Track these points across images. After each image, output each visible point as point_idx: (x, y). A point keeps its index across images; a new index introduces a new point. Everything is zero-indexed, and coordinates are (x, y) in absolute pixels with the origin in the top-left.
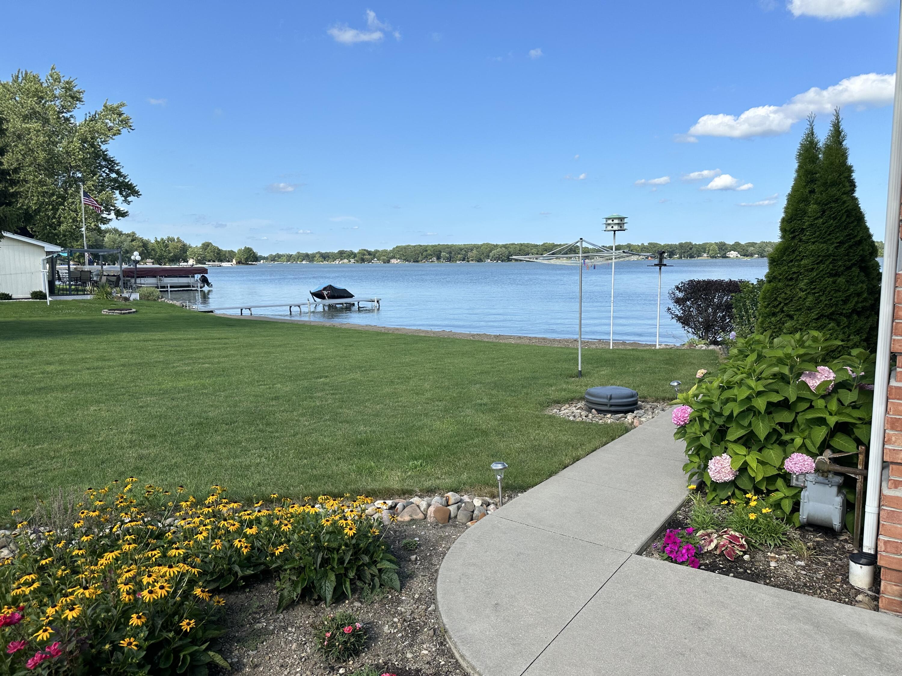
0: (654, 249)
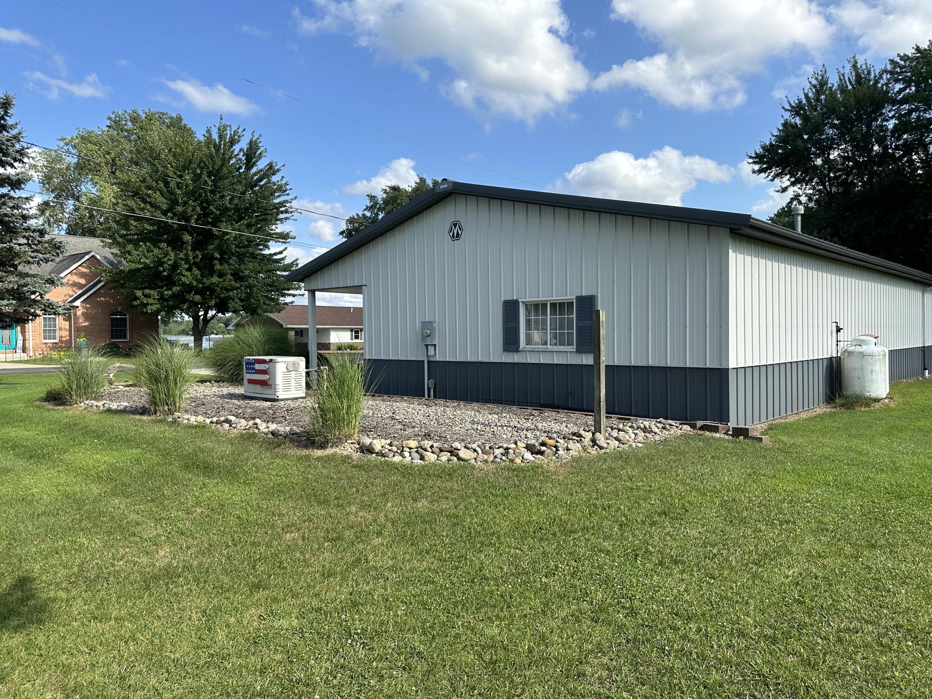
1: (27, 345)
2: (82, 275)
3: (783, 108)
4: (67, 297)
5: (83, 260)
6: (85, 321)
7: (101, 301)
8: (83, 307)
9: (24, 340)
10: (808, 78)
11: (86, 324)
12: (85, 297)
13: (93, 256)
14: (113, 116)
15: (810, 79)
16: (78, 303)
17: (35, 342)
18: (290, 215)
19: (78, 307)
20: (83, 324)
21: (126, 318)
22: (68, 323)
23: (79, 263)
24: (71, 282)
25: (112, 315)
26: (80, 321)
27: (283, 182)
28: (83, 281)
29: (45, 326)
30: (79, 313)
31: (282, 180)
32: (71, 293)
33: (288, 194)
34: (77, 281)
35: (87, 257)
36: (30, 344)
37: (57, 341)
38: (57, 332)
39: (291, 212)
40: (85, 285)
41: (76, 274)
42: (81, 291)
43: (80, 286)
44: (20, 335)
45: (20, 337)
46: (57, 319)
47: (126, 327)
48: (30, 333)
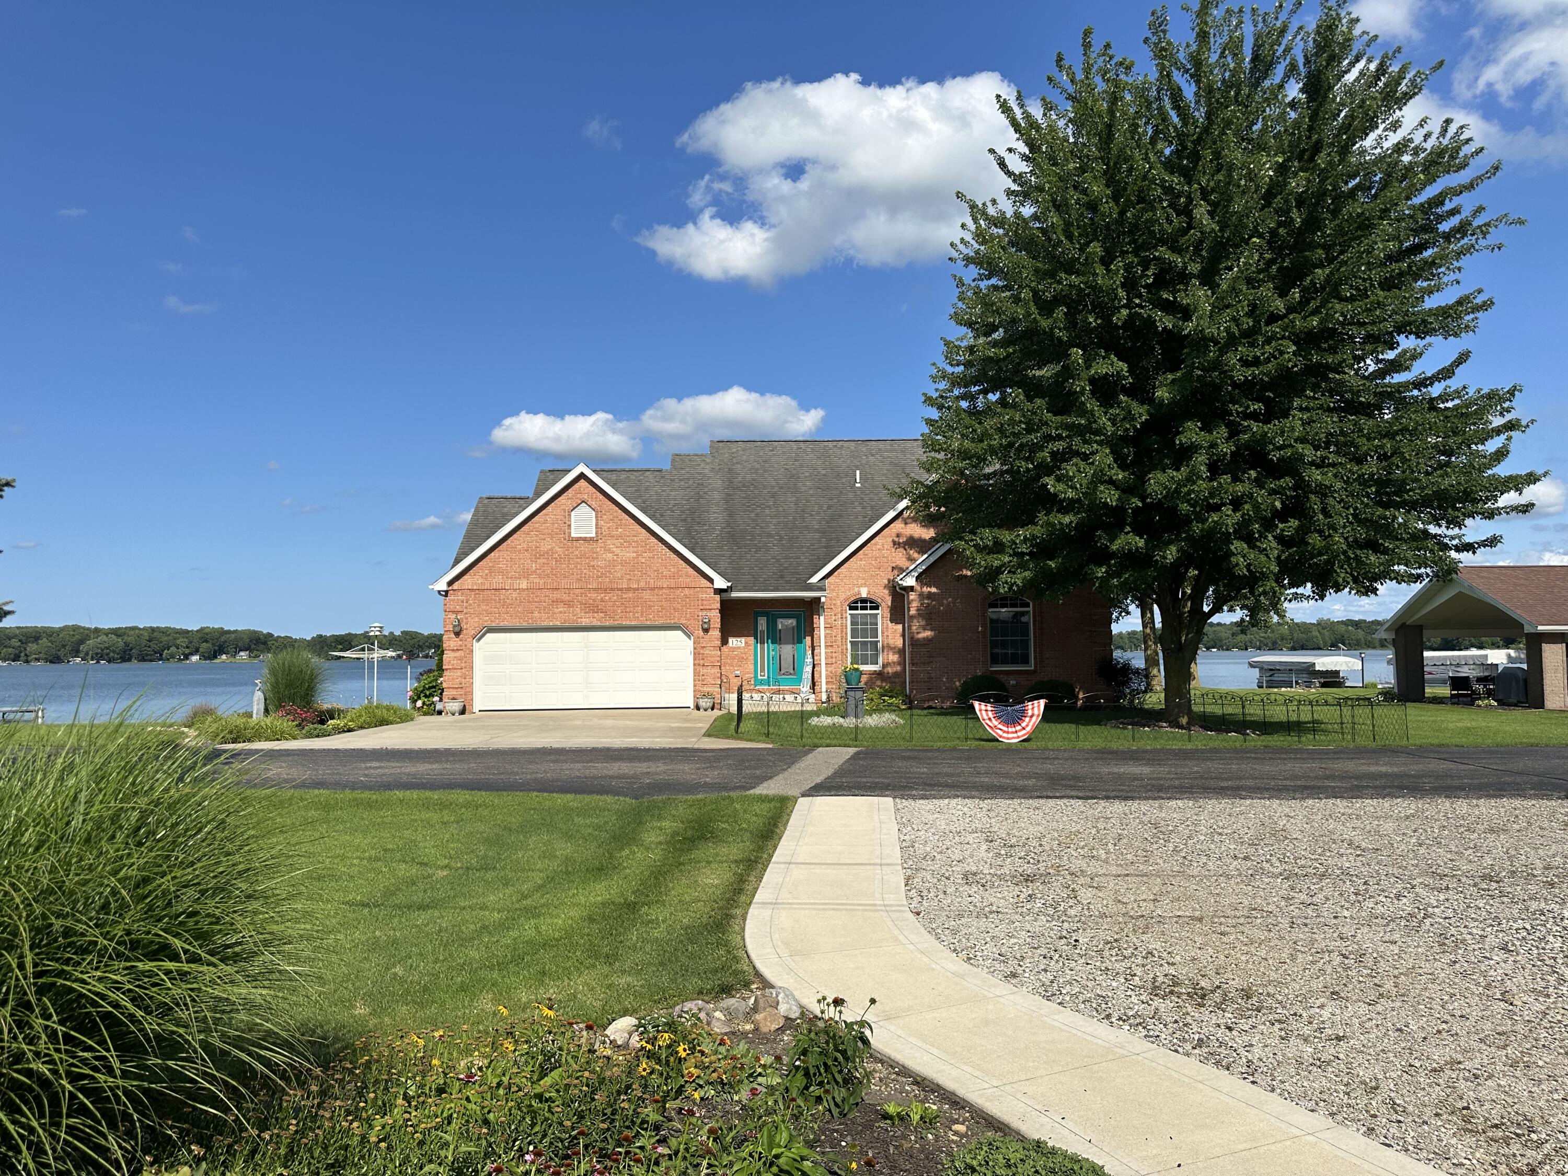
0: (412, 642)
1: (816, 676)
4: (897, 571)
9: (814, 666)
16: (911, 582)
17: (831, 669)
20: (926, 633)
21: (1024, 615)
22: (900, 627)
24: (902, 540)
25: (992, 605)
26: (919, 623)
28: (932, 534)
29: (854, 633)
30: (915, 604)
32: (904, 561)
34: (917, 534)
36: (822, 675)
37: (878, 667)
38: (880, 647)
44: (808, 654)
45: (809, 660)
46: (879, 617)
47: (1027, 635)
48: (822, 651)
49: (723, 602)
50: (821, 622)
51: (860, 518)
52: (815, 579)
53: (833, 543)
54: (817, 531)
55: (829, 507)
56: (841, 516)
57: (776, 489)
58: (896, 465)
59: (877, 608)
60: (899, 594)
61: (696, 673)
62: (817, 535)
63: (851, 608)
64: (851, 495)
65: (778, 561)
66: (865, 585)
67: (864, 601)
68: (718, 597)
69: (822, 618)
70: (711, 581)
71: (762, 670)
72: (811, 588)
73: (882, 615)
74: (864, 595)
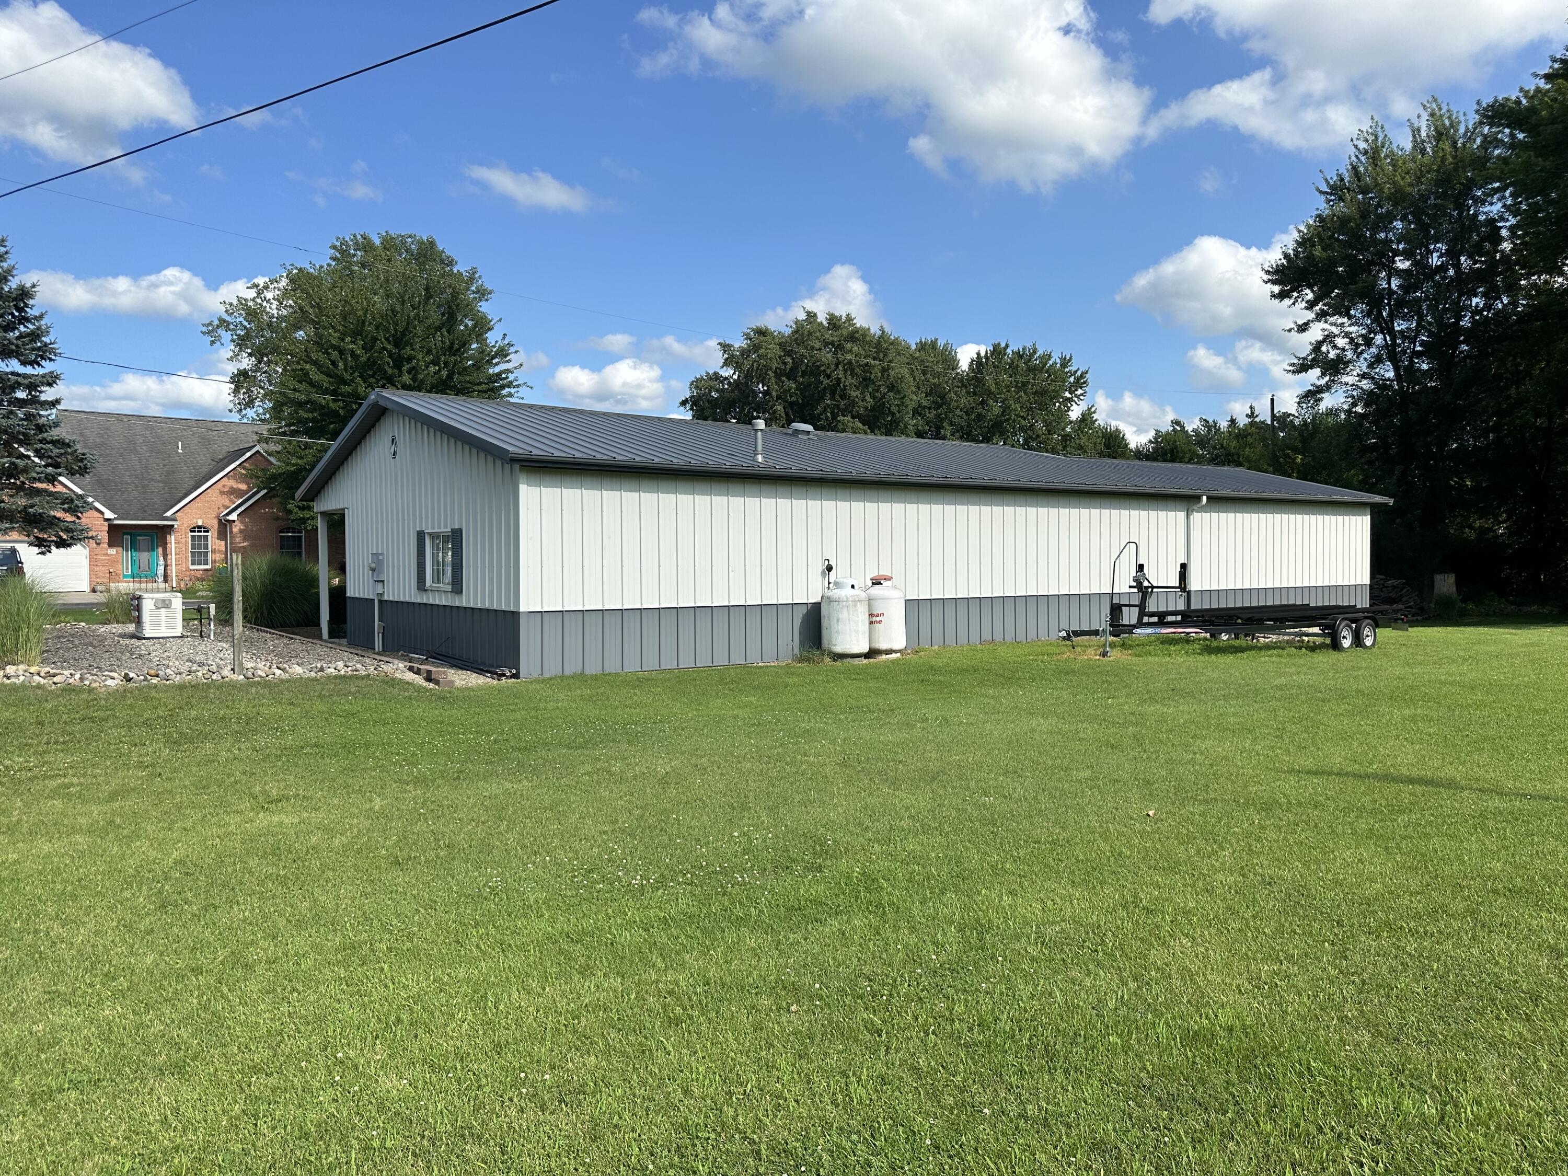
1: (169, 572)
2: (243, 478)
3: (1318, 190)
4: (222, 509)
5: (243, 459)
6: (244, 540)
7: (266, 513)
8: (241, 522)
9: (166, 566)
10: (1352, 140)
11: (245, 544)
12: (243, 508)
13: (258, 452)
14: (338, 244)
15: (1356, 142)
16: (233, 517)
17: (179, 567)
18: (516, 389)
19: (234, 521)
20: (242, 545)
21: (300, 537)
22: (223, 543)
23: (238, 463)
24: (227, 489)
25: (281, 532)
26: (237, 540)
27: (506, 342)
28: (243, 487)
29: (193, 547)
30: (235, 530)
31: (504, 339)
32: (227, 502)
33: (509, 361)
34: (235, 486)
35: (248, 454)
36: (173, 571)
37: (209, 567)
38: (210, 555)
39: (518, 386)
40: (247, 492)
41: (234, 478)
42: (241, 500)
43: (239, 493)
44: (161, 558)
45: (161, 562)
46: (209, 538)
47: (301, 548)
48: (173, 558)
49: (109, 525)
50: (172, 539)
51: (188, 475)
52: (168, 514)
53: (173, 490)
54: (160, 481)
55: (164, 466)
56: (173, 472)
57: (122, 450)
58: (203, 438)
59: (208, 531)
60: (224, 525)
61: (91, 570)
62: (161, 485)
63: (191, 531)
64: (177, 458)
65: (139, 501)
66: (201, 518)
67: (199, 527)
68: (106, 524)
69: (173, 537)
70: (102, 513)
71: (127, 569)
72: (167, 519)
73: (212, 536)
74: (200, 524)
